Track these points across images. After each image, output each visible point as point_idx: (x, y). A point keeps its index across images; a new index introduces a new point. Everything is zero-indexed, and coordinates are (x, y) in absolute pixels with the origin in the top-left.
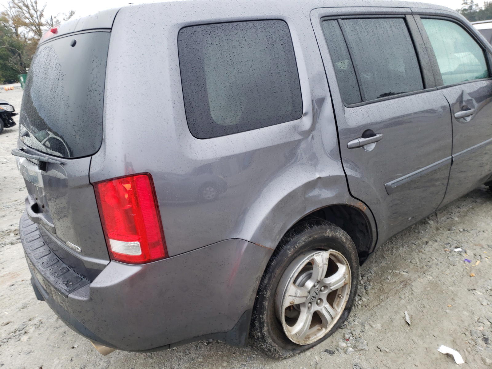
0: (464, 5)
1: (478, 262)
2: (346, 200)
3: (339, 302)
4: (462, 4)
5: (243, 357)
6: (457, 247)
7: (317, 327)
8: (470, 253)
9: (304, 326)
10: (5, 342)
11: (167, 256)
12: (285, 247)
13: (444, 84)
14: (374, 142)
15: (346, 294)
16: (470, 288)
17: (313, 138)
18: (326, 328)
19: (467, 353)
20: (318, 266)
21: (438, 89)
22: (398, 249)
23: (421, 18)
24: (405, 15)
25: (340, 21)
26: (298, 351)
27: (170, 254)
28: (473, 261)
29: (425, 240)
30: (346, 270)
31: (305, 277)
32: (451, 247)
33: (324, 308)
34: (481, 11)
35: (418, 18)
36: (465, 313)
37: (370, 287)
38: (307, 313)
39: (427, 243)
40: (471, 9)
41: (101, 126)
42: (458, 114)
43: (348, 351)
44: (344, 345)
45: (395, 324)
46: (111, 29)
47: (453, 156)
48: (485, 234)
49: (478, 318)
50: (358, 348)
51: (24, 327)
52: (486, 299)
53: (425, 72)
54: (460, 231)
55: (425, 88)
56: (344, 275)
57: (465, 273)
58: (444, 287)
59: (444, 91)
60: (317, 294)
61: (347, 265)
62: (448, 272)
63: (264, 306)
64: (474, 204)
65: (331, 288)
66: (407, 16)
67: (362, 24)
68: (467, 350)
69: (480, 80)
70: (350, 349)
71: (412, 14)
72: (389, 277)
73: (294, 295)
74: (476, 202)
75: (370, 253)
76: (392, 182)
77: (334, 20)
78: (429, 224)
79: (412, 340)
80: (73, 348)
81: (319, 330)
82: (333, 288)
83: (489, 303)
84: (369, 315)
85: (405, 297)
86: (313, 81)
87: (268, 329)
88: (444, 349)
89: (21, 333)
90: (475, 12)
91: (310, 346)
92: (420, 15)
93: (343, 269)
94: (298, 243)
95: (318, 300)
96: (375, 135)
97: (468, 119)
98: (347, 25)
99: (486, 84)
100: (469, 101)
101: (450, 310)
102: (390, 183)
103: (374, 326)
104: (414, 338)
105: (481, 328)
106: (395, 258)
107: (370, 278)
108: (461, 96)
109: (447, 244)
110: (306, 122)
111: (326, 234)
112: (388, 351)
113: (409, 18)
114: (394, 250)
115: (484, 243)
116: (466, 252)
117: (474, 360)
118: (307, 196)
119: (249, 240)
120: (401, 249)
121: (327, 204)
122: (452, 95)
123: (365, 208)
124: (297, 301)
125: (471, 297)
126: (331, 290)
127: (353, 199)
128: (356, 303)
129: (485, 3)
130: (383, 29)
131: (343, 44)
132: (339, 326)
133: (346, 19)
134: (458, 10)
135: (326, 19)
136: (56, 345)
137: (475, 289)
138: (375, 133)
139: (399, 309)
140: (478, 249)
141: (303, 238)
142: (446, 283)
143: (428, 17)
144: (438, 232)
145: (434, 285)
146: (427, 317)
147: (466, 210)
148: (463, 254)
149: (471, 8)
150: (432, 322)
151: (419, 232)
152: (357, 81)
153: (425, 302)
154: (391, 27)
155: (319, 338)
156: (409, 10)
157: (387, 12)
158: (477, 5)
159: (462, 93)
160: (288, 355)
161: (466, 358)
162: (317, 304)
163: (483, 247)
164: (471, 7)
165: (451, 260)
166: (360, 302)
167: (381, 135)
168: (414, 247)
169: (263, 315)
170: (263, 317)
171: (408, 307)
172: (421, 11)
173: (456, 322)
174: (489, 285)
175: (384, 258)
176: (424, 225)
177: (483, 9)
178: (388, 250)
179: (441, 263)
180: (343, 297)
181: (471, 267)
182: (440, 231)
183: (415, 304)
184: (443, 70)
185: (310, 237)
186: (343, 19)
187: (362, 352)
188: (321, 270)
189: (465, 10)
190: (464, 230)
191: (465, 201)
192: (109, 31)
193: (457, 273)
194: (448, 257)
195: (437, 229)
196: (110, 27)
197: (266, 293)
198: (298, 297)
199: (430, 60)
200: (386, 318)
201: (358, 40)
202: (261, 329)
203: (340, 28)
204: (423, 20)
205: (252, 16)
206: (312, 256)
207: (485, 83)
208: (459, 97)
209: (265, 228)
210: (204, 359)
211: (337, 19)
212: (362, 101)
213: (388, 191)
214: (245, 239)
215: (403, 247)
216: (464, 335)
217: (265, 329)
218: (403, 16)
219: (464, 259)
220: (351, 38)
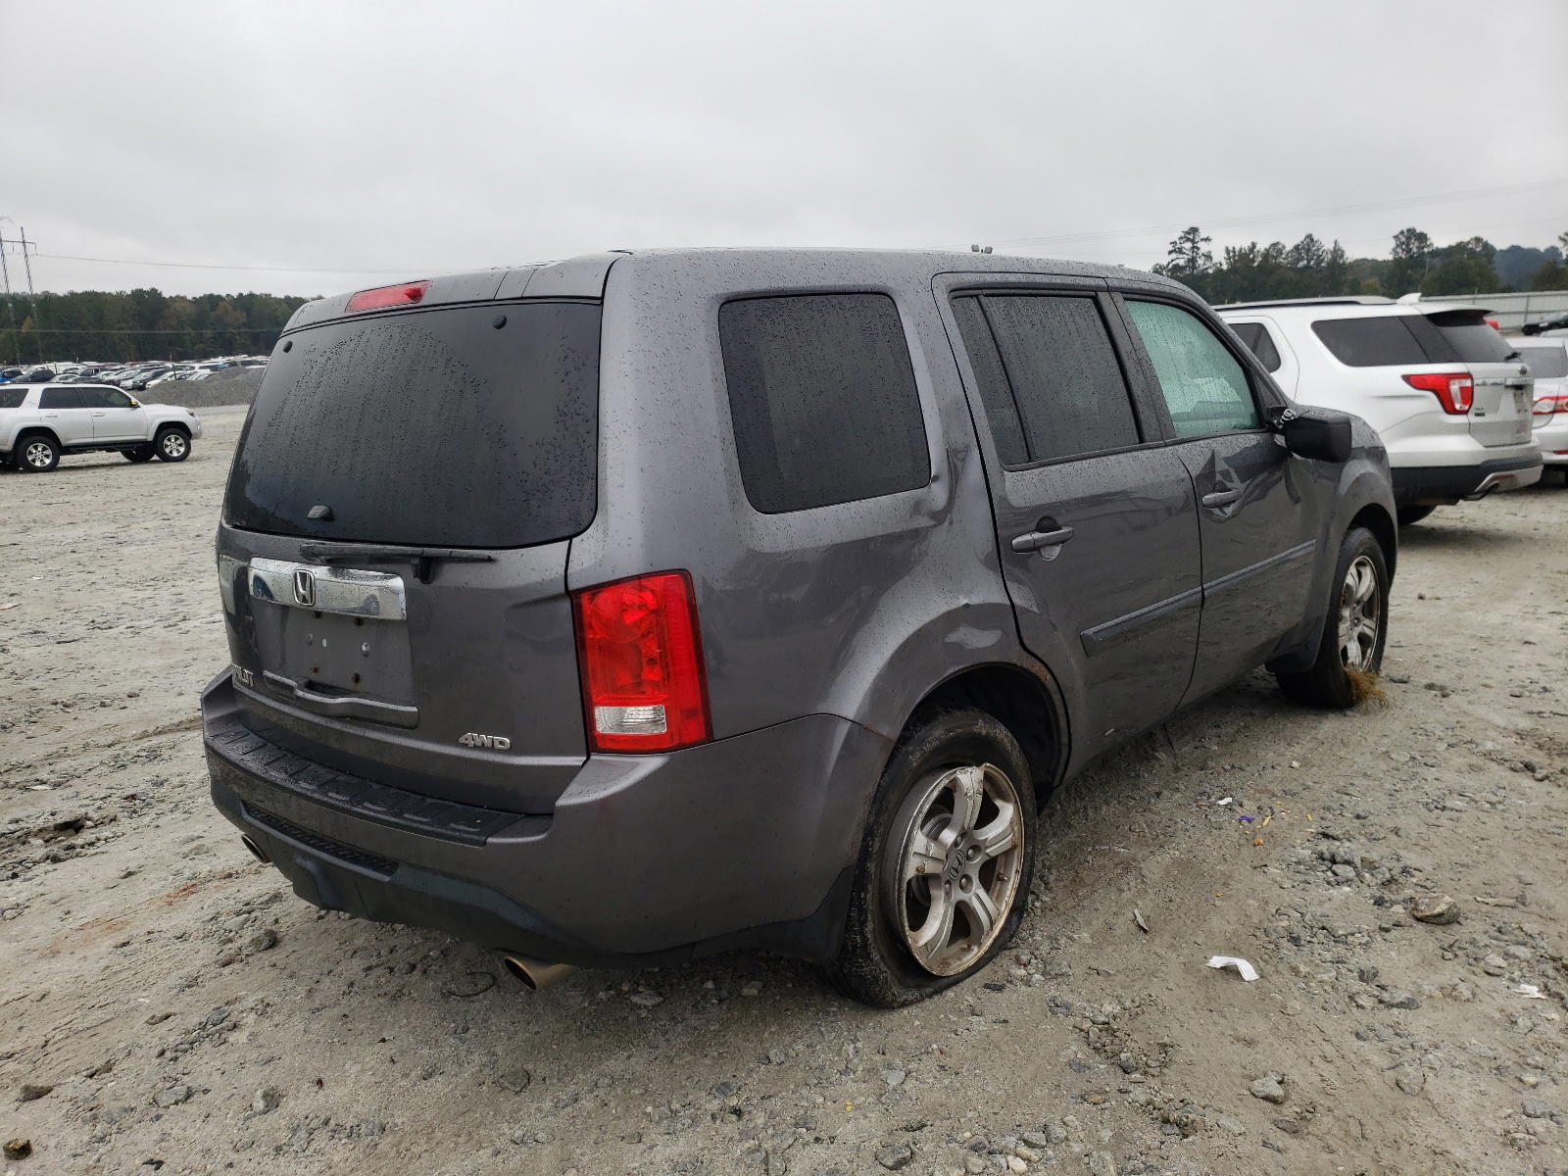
0: (1174, 256)
1: (1268, 819)
2: (1015, 656)
3: (999, 890)
4: (1170, 252)
5: (810, 1014)
6: (1221, 799)
7: (962, 944)
8: (1250, 807)
9: (940, 930)
10: (186, 1051)
11: (710, 738)
12: (905, 749)
13: (1177, 435)
14: (1056, 544)
15: (1014, 872)
16: (1255, 864)
17: (951, 523)
18: (980, 945)
19: (1262, 964)
20: (966, 794)
21: (1166, 446)
22: (1096, 809)
23: (1126, 299)
24: (1095, 291)
25: (984, 300)
26: (929, 990)
27: (717, 734)
28: (1258, 819)
29: (1153, 789)
30: (1014, 813)
31: (935, 826)
32: (1209, 797)
33: (977, 897)
34: (1219, 271)
35: (1118, 297)
36: (1251, 902)
37: (1052, 878)
38: (945, 901)
39: (1158, 795)
40: (1194, 267)
41: (594, 481)
42: (1209, 498)
43: (1034, 980)
44: (1022, 972)
45: (1118, 932)
46: (602, 298)
47: (1205, 586)
48: (1276, 771)
49: (1277, 907)
50: (1053, 973)
51: (224, 1015)
52: (1288, 878)
53: (1141, 408)
54: (1226, 770)
55: (1142, 440)
56: (1011, 823)
57: (1242, 842)
58: (1205, 867)
59: (1179, 448)
60: (960, 864)
61: (1016, 801)
62: (1208, 841)
63: (868, 872)
64: (1249, 718)
65: (988, 851)
66: (1100, 294)
67: (1020, 307)
68: (1261, 958)
69: (1243, 431)
70: (1037, 976)
71: (1109, 290)
72: (1089, 858)
73: (923, 852)
74: (1252, 715)
75: (1055, 785)
76: (1093, 629)
77: (972, 296)
78: (1157, 758)
79: (1155, 953)
80: (384, 1040)
81: (964, 950)
82: (992, 851)
83: (1295, 884)
84: (1060, 923)
85: (1129, 889)
86: (945, 414)
87: (874, 930)
88: (1218, 961)
89: (223, 1029)
90: (1204, 275)
91: (951, 979)
92: (1122, 293)
93: (1007, 811)
94: (929, 742)
95: (962, 878)
96: (1060, 529)
97: (1229, 510)
98: (996, 307)
99: (1254, 442)
100: (1226, 474)
101: (1223, 900)
102: (1090, 632)
103: (1075, 936)
104: (1158, 950)
105: (1285, 923)
106: (1095, 826)
107: (1047, 863)
108: (1212, 461)
109: (1201, 794)
110: (938, 493)
111: (976, 729)
112: (1111, 972)
113: (1103, 297)
114: (1090, 812)
115: (1275, 788)
116: (1241, 805)
117: (1277, 971)
118: (947, 640)
119: (851, 716)
120: (1104, 808)
121: (983, 661)
122: (1195, 457)
123: (1049, 677)
124: (930, 868)
125: (1261, 878)
126: (988, 854)
127: (1026, 654)
128: (1030, 906)
129: (1228, 251)
130: (1058, 318)
131: (990, 344)
132: (1001, 945)
133: (993, 295)
134: (1158, 270)
135: (959, 293)
136: (335, 1040)
137: (1266, 866)
138: (1060, 523)
139: (1121, 908)
140: (1265, 800)
141: (937, 734)
142: (1208, 861)
143: (1137, 297)
144: (1178, 775)
145: (1186, 867)
146: (1180, 917)
147: (1231, 731)
148: (1238, 808)
149: (1194, 264)
150: (1189, 922)
151: (1138, 776)
152: (1020, 419)
153: (1171, 892)
154: (1072, 315)
155: (965, 966)
156: (1102, 283)
157: (1063, 284)
158: (1208, 257)
159: (1213, 456)
160: (910, 998)
161: (1261, 970)
162: (962, 888)
163: (1274, 795)
164: (1193, 260)
165: (1213, 820)
166: (1037, 904)
167: (1070, 529)
168: (1132, 803)
169: (866, 894)
170: (865, 898)
171: (1139, 902)
172: (1123, 284)
173: (1235, 918)
174: (1292, 855)
175: (1070, 826)
176: (1145, 762)
177: (1225, 267)
178: (1076, 812)
179: (1194, 826)
180: (1009, 879)
181: (1253, 831)
182: (1183, 773)
183: (1153, 896)
184: (1173, 408)
185: (949, 731)
186: (986, 295)
187: (1060, 979)
188: (971, 803)
189: (1177, 268)
190: (1233, 767)
191: (1227, 714)
192: (599, 302)
193: (1228, 843)
194: (1206, 816)
195: (1177, 769)
196: (599, 295)
197: (873, 844)
198: (932, 857)
199: (1148, 384)
200: (1097, 923)
201: (1016, 338)
202: (863, 924)
203: (984, 313)
204: (1128, 303)
205: (835, 286)
206: (951, 774)
207: (1252, 439)
208: (1207, 464)
209: (879, 694)
210: (722, 1025)
211: (977, 296)
212: (1030, 460)
213: (1088, 647)
214: (844, 716)
215: (1109, 805)
216: (1254, 938)
217: (870, 926)
218: (1093, 293)
219: (1238, 817)
220: (1002, 331)
